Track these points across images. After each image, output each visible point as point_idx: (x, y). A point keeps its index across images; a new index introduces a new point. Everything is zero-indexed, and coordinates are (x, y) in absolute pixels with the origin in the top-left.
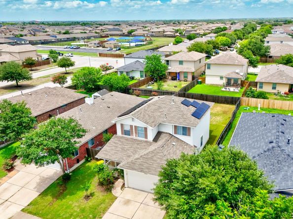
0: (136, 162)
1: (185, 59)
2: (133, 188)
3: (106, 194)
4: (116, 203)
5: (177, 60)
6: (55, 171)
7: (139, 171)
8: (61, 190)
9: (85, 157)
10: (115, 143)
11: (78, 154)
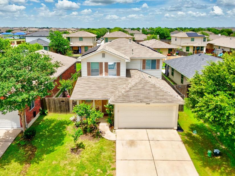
0: (128, 94)
1: (84, 36)
2: (125, 128)
3: (97, 141)
4: (119, 147)
5: (78, 36)
6: (6, 131)
7: (138, 103)
8: (28, 151)
9: (40, 110)
10: (84, 84)
11: (33, 106)
